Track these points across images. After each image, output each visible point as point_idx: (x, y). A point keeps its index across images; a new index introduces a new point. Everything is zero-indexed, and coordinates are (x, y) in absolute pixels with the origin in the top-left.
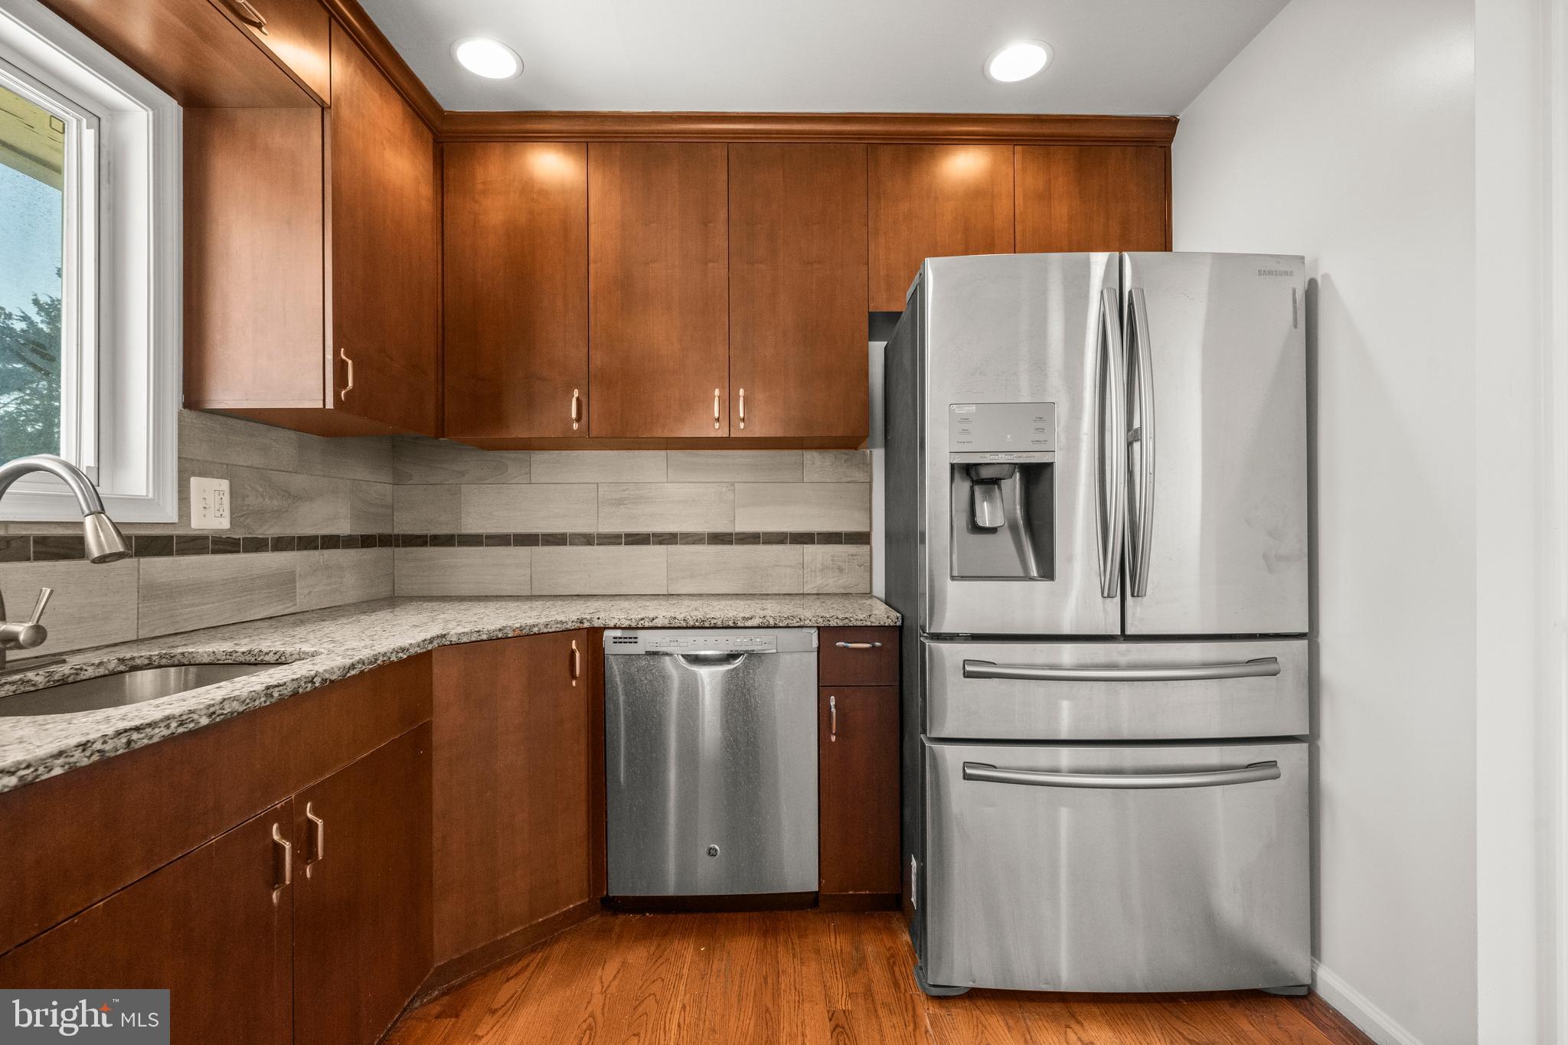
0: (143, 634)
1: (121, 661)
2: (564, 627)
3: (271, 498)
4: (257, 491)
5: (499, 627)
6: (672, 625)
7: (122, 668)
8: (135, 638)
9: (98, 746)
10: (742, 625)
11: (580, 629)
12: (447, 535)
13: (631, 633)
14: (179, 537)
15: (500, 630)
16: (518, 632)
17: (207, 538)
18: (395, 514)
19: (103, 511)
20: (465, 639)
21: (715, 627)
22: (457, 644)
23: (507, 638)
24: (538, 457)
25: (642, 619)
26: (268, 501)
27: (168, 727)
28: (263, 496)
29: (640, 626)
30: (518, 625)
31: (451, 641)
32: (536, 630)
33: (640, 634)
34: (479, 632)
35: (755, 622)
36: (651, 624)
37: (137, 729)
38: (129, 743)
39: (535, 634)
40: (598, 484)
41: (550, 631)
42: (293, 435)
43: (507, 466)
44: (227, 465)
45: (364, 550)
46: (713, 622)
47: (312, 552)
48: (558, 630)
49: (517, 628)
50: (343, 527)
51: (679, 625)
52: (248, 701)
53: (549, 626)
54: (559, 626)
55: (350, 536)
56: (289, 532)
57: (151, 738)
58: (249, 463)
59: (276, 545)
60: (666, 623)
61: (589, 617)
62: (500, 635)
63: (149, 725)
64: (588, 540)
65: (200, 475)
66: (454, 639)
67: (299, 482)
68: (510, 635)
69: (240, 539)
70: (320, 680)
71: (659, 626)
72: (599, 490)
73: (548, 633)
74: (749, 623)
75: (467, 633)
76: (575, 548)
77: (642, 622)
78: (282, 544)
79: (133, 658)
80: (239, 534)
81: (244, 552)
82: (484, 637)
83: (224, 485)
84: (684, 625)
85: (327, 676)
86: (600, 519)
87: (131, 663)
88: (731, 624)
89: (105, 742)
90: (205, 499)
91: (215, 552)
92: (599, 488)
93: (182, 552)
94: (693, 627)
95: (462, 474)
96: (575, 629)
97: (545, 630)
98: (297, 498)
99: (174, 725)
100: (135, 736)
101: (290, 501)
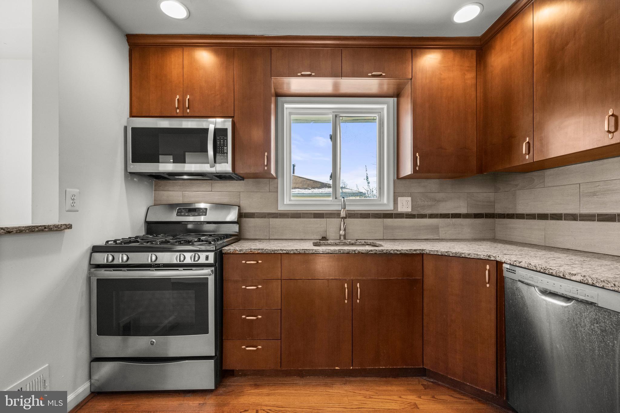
0: (384, 238)
1: (365, 242)
2: (479, 257)
3: (427, 201)
4: (422, 200)
5: (447, 251)
6: (529, 268)
7: (365, 244)
8: (382, 239)
9: (299, 250)
10: (569, 278)
11: (488, 260)
12: (511, 214)
13: (513, 268)
14: (395, 214)
15: (446, 252)
16: (454, 255)
17: (404, 214)
18: (495, 205)
19: (345, 208)
20: (432, 253)
21: (551, 275)
22: (429, 254)
23: (449, 256)
24: (548, 172)
25: (515, 261)
26: (426, 203)
27: (313, 251)
28: (424, 201)
29: (514, 264)
30: (455, 252)
31: (427, 252)
32: (463, 255)
33: (517, 269)
34: (437, 251)
35: (578, 278)
36: (519, 265)
37: (306, 250)
38: (305, 252)
39: (463, 257)
40: (580, 184)
41: (471, 257)
42: (438, 180)
43: (534, 180)
44: (411, 193)
45: (475, 219)
46: (551, 271)
47: (446, 219)
48: (475, 258)
49: (454, 253)
50: (464, 211)
51: (532, 268)
52: (333, 251)
53: (470, 255)
54: (476, 256)
55: (467, 214)
56: (435, 212)
57: (309, 252)
58: (419, 191)
59: (430, 216)
60: (526, 266)
61: (494, 255)
62: (446, 254)
63: (309, 250)
64: (573, 217)
65: (401, 196)
66: (428, 252)
67: (441, 195)
68: (451, 255)
69: (415, 214)
70: (357, 251)
71: (523, 267)
72: (581, 187)
73: (470, 258)
74: (573, 278)
75: (433, 251)
76: (567, 222)
77: (515, 263)
78: (432, 216)
79: (367, 242)
80: (415, 213)
81: (417, 218)
82: (440, 254)
83: (409, 199)
84: (535, 269)
85: (360, 251)
86: (581, 205)
87: (367, 243)
88: (561, 275)
89: (300, 250)
90: (402, 203)
91: (406, 218)
92: (581, 186)
93: (396, 218)
94: (539, 272)
95: (517, 185)
96: (485, 259)
97: (468, 257)
98: (439, 201)
99: (314, 251)
100: (306, 251)
101: (436, 202)
